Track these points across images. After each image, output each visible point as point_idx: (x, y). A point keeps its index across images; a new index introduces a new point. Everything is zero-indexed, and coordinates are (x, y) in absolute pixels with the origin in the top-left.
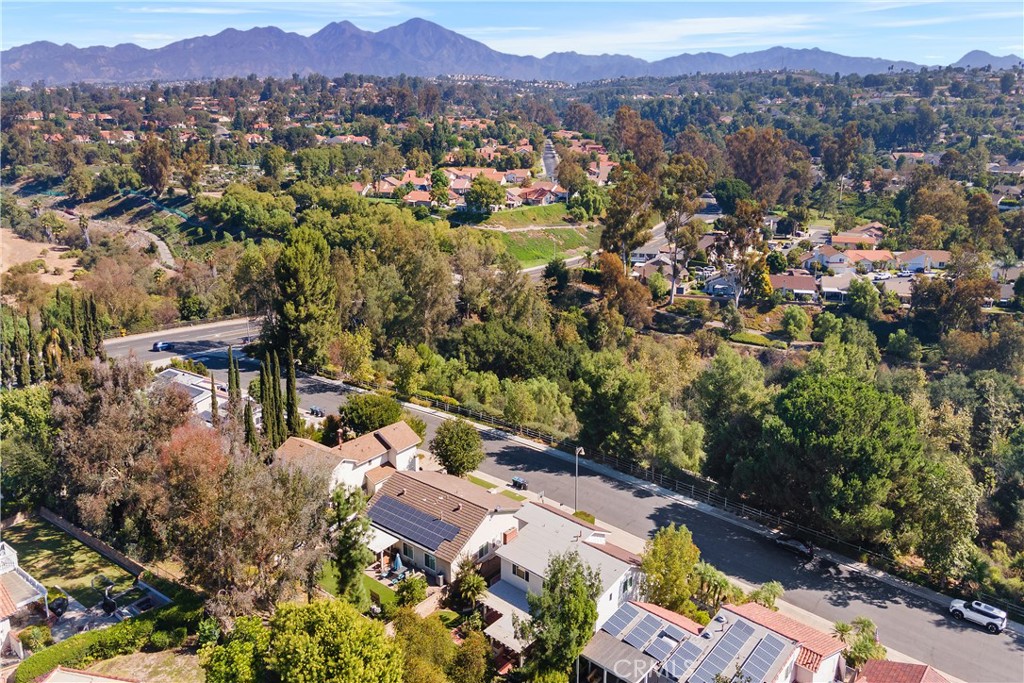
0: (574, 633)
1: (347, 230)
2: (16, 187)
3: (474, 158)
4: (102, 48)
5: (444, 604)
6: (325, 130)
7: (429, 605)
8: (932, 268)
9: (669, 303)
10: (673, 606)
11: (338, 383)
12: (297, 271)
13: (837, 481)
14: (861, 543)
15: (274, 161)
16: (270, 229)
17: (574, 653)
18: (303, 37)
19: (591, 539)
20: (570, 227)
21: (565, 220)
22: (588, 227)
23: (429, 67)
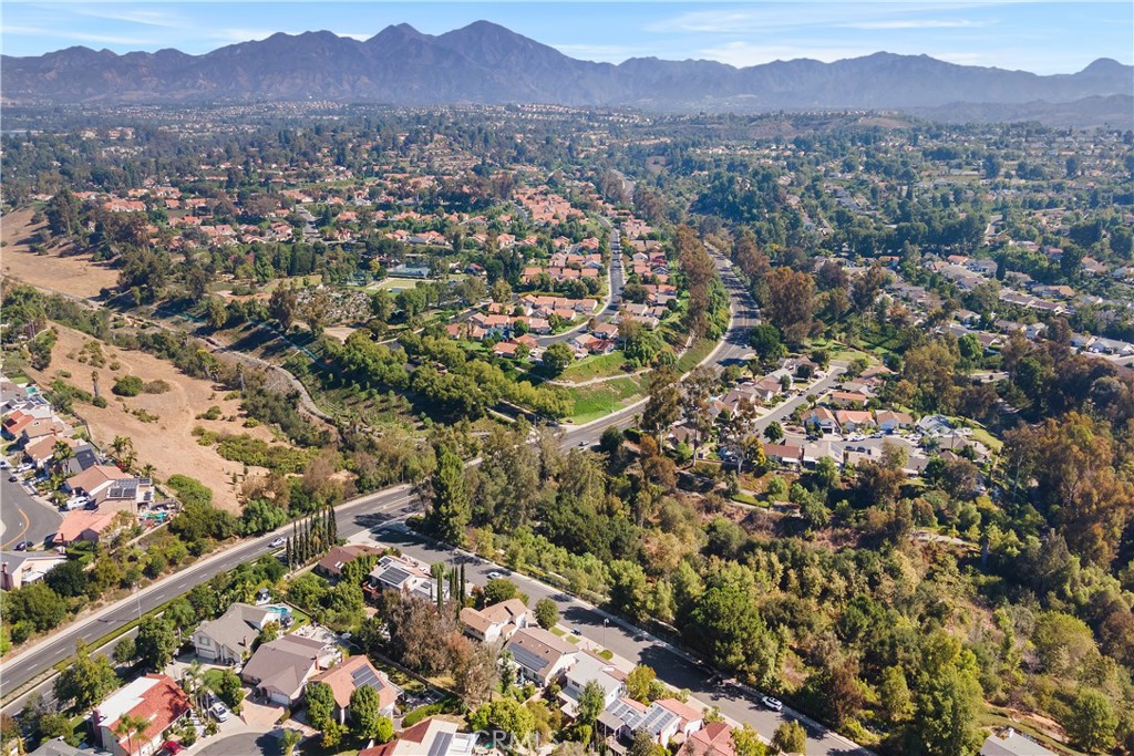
0: (594, 711)
1: (452, 389)
2: (154, 307)
3: (549, 282)
4: (142, 55)
5: (543, 696)
6: (407, 225)
7: (536, 697)
8: (900, 428)
9: (692, 466)
10: (639, 700)
11: (472, 555)
12: (447, 486)
13: (718, 644)
14: (731, 671)
16: (391, 382)
17: (594, 718)
18: (358, 42)
19: (607, 669)
20: (626, 375)
21: (622, 368)
22: (641, 375)
23: (495, 76)
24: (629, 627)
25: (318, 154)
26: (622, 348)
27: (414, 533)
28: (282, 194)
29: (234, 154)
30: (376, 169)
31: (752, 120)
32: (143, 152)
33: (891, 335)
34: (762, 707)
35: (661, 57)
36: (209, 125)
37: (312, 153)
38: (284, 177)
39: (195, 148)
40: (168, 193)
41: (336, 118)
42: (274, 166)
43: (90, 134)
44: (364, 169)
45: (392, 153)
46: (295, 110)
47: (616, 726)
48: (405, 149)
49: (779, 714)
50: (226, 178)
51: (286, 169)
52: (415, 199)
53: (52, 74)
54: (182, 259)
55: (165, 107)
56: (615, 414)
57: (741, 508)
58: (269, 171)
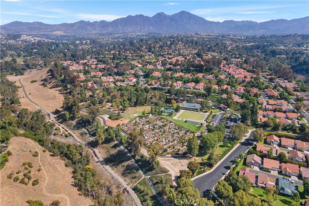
2: (74, 122)
4: (97, 22)
6: (181, 79)
15: (194, 145)
23: (187, 26)
25: (142, 48)
28: (131, 63)
29: (116, 48)
30: (162, 53)
31: (284, 37)
32: (91, 47)
35: (234, 20)
36: (110, 39)
37: (140, 48)
38: (132, 56)
39: (105, 46)
40: (93, 62)
41: (145, 37)
42: (128, 52)
43: (78, 42)
44: (158, 53)
45: (166, 48)
46: (134, 35)
48: (170, 47)
50: (113, 56)
51: (132, 54)
52: (181, 67)
53: (76, 27)
54: (91, 93)
55: (100, 35)
58: (127, 54)
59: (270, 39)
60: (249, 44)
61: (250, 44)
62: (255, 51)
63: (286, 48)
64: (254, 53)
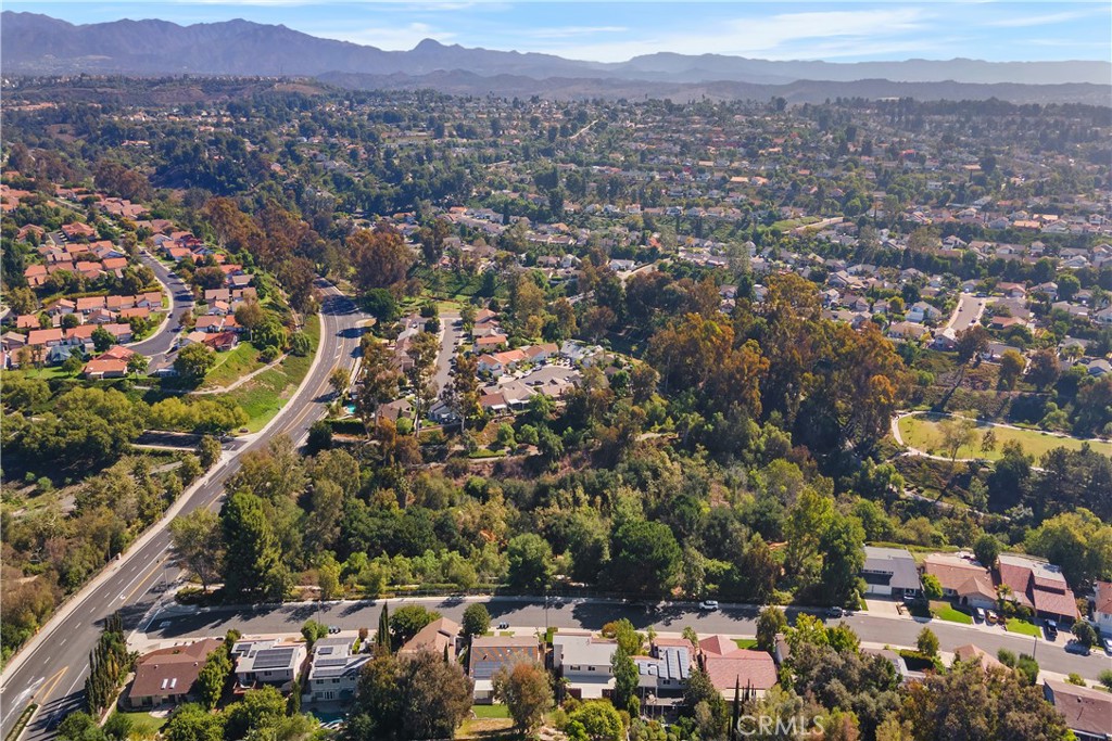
8: (548, 357)
20: (267, 367)
21: (259, 360)
22: (281, 363)
24: (539, 599)
26: (247, 339)
27: (208, 609)
31: (153, 84)
33: (465, 282)
34: (704, 612)
47: (653, 683)
49: (719, 612)
56: (283, 410)
57: (485, 463)
59: (109, 90)
60: (31, 108)
61: (38, 107)
62: (54, 129)
63: (151, 118)
64: (50, 137)
